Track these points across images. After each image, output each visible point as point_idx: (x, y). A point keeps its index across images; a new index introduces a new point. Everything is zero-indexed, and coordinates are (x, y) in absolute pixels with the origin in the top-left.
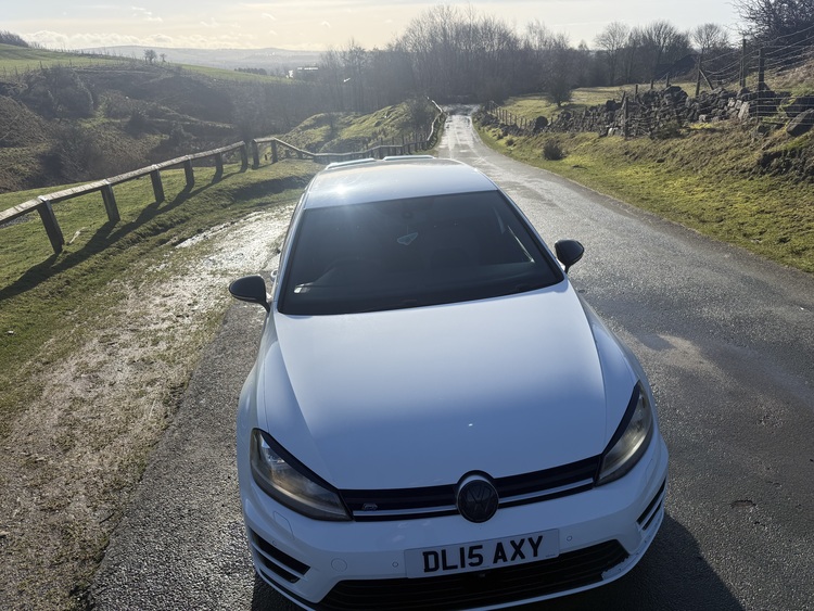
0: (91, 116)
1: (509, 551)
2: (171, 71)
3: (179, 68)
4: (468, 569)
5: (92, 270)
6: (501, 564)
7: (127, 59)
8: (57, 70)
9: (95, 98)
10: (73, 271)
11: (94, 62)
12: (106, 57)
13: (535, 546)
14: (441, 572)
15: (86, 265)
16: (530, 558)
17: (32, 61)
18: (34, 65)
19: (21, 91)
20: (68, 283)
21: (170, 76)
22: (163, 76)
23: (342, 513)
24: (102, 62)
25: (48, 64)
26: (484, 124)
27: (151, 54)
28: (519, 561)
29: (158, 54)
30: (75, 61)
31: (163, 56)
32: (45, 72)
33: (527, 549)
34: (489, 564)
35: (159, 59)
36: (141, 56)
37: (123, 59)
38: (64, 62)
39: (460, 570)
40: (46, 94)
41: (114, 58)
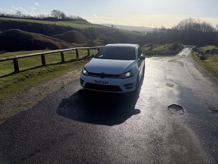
0: (96, 39)
1: (105, 83)
2: (116, 30)
3: (118, 30)
4: (100, 84)
5: (82, 62)
6: (103, 84)
7: (107, 27)
8: (92, 28)
9: (98, 35)
10: (78, 61)
11: (100, 27)
12: (103, 26)
13: (108, 83)
14: (96, 83)
15: (81, 61)
16: (107, 84)
17: (87, 26)
18: (88, 26)
19: (84, 32)
20: (77, 63)
21: (116, 31)
22: (114, 31)
23: (88, 75)
24: (101, 27)
25: (90, 26)
26: (194, 51)
27: (113, 26)
28: (105, 84)
29: (114, 26)
30: (96, 26)
31: (115, 27)
32: (89, 28)
33: (107, 83)
34: (102, 84)
35: (114, 27)
36: (110, 26)
37: (106, 27)
38: (94, 26)
39: (98, 84)
40: (88, 33)
41: (105, 26)
